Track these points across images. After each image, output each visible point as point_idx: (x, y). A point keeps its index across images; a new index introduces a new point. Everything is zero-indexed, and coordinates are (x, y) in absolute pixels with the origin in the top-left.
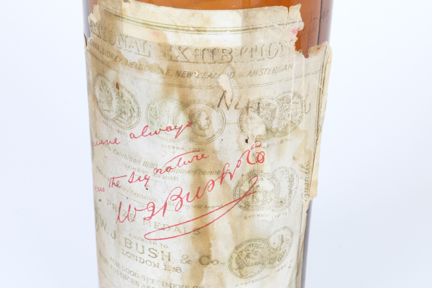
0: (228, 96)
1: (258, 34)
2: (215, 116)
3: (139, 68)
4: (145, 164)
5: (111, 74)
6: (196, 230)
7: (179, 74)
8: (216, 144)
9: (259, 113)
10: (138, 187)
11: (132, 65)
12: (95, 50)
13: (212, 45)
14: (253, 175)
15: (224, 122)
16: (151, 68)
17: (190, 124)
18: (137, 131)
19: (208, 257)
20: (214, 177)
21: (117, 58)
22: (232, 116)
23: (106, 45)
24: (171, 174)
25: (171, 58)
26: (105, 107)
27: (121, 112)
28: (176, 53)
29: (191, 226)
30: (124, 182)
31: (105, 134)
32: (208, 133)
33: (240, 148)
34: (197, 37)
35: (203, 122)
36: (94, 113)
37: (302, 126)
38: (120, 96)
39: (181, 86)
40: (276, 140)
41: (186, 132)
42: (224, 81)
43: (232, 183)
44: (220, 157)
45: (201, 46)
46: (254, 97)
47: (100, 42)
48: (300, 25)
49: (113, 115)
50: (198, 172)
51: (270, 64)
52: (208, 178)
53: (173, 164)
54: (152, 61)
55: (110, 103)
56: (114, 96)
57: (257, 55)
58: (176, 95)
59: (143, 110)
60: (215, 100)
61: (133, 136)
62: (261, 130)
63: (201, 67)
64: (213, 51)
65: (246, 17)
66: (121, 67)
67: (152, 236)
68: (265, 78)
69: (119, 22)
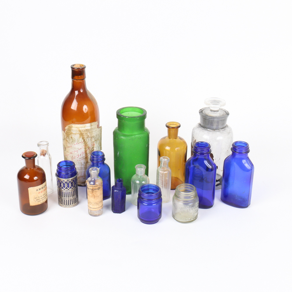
0: (89, 136)
1: (92, 126)
2: (87, 139)
3: (75, 134)
4: (77, 149)
5: (70, 136)
6: (86, 158)
7: (82, 134)
8: (88, 144)
9: (93, 138)
10: (76, 153)
11: (74, 134)
12: (67, 133)
13: (86, 129)
14: (93, 147)
15: (89, 140)
16: (77, 134)
17: (84, 141)
18: (75, 144)
19: (88, 162)
20: (88, 149)
21: (71, 133)
22: (90, 139)
23: (69, 132)
24: (81, 149)
25: (81, 132)
26: (69, 141)
27: (72, 141)
28: (81, 131)
29: (85, 157)
30: (73, 152)
31: (69, 145)
32: (87, 142)
33: (91, 144)
34: (84, 128)
35: (86, 140)
36: (66, 143)
37: (99, 139)
38: (72, 139)
39: (82, 136)
40: (96, 142)
41: (83, 142)
42: (88, 134)
43: (90, 149)
44: (88, 145)
45: (85, 129)
46: (92, 136)
47: (68, 131)
48: (97, 124)
49: (71, 142)
50: (85, 148)
51: (94, 130)
52: (87, 149)
53: (81, 148)
54: (77, 133)
55: (70, 140)
56: (71, 139)
57: (92, 129)
58: (82, 137)
59: (76, 140)
60: (87, 137)
61: (75, 145)
62: (94, 140)
63: (85, 132)
64: (87, 130)
65: (91, 124)
66: (72, 134)
67: (78, 160)
68: (94, 133)
69: (72, 128)
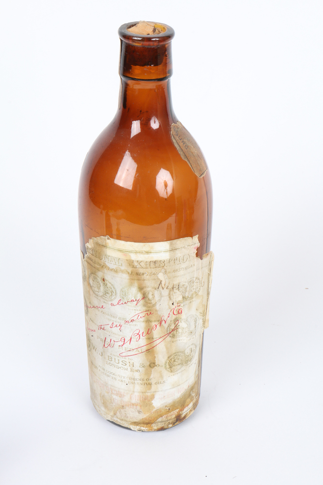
0: (163, 283)
1: (177, 252)
2: (156, 293)
3: (116, 271)
4: (120, 318)
5: (100, 274)
6: (148, 350)
7: (137, 274)
8: (157, 307)
9: (179, 290)
10: (116, 330)
11: (112, 270)
12: (90, 261)
13: (154, 259)
14: (176, 320)
15: (161, 296)
16: (122, 271)
17: (144, 298)
18: (115, 302)
19: (154, 363)
20: (156, 323)
21: (103, 266)
22: (165, 292)
23: (97, 260)
24: (134, 323)
25: (133, 267)
26: (96, 289)
27: (106, 293)
28: (136, 264)
29: (144, 349)
30: (107, 327)
31: (96, 302)
32: (153, 302)
33: (170, 308)
34: (146, 256)
35: (150, 296)
36: (89, 292)
37: (200, 293)
38: (105, 285)
39: (138, 280)
40: (188, 302)
41: (142, 302)
42: (161, 276)
43: (166, 326)
44: (159, 313)
45: (149, 260)
46: (176, 282)
47: (93, 257)
48: (198, 245)
49: (101, 294)
50: (148, 321)
51: (183, 266)
52: (153, 324)
53: (135, 318)
54: (123, 268)
55: (99, 288)
56: (102, 284)
57: (177, 262)
58: (136, 284)
59: (118, 292)
60: (157, 286)
61: (112, 305)
62: (180, 298)
63: (149, 270)
64: (155, 262)
65: (171, 244)
66: (105, 270)
67: (124, 354)
68: (182, 272)
69: (104, 249)
